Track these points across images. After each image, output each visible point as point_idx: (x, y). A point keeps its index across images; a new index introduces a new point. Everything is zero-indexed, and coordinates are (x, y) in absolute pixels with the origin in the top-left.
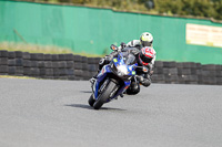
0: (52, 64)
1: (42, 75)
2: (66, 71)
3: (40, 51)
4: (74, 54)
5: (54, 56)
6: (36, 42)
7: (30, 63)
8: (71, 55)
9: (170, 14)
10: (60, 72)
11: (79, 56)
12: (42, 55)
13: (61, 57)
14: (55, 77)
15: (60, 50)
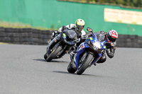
0: (18, 34)
1: (12, 41)
2: (28, 39)
3: (11, 27)
4: (33, 28)
5: (20, 29)
6: (8, 20)
7: (5, 34)
8: (30, 29)
9: (94, 2)
10: (23, 40)
11: (36, 30)
12: (12, 29)
13: (25, 30)
14: (21, 42)
15: (23, 26)
